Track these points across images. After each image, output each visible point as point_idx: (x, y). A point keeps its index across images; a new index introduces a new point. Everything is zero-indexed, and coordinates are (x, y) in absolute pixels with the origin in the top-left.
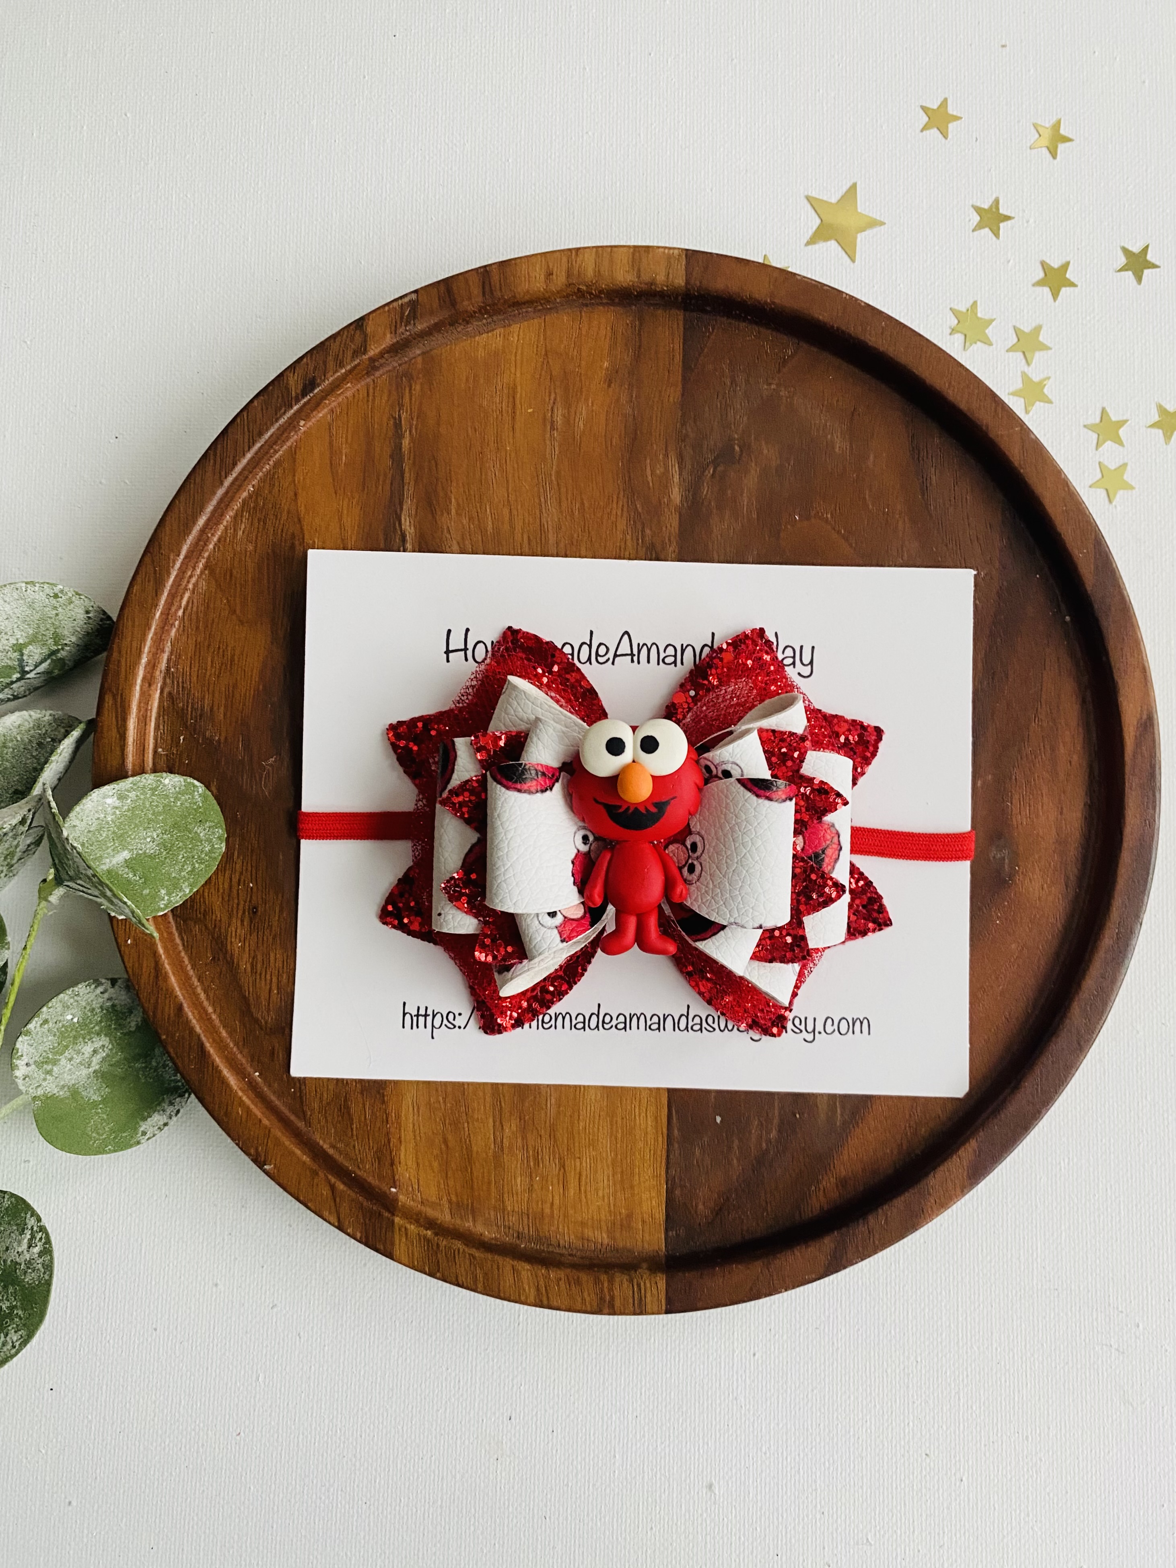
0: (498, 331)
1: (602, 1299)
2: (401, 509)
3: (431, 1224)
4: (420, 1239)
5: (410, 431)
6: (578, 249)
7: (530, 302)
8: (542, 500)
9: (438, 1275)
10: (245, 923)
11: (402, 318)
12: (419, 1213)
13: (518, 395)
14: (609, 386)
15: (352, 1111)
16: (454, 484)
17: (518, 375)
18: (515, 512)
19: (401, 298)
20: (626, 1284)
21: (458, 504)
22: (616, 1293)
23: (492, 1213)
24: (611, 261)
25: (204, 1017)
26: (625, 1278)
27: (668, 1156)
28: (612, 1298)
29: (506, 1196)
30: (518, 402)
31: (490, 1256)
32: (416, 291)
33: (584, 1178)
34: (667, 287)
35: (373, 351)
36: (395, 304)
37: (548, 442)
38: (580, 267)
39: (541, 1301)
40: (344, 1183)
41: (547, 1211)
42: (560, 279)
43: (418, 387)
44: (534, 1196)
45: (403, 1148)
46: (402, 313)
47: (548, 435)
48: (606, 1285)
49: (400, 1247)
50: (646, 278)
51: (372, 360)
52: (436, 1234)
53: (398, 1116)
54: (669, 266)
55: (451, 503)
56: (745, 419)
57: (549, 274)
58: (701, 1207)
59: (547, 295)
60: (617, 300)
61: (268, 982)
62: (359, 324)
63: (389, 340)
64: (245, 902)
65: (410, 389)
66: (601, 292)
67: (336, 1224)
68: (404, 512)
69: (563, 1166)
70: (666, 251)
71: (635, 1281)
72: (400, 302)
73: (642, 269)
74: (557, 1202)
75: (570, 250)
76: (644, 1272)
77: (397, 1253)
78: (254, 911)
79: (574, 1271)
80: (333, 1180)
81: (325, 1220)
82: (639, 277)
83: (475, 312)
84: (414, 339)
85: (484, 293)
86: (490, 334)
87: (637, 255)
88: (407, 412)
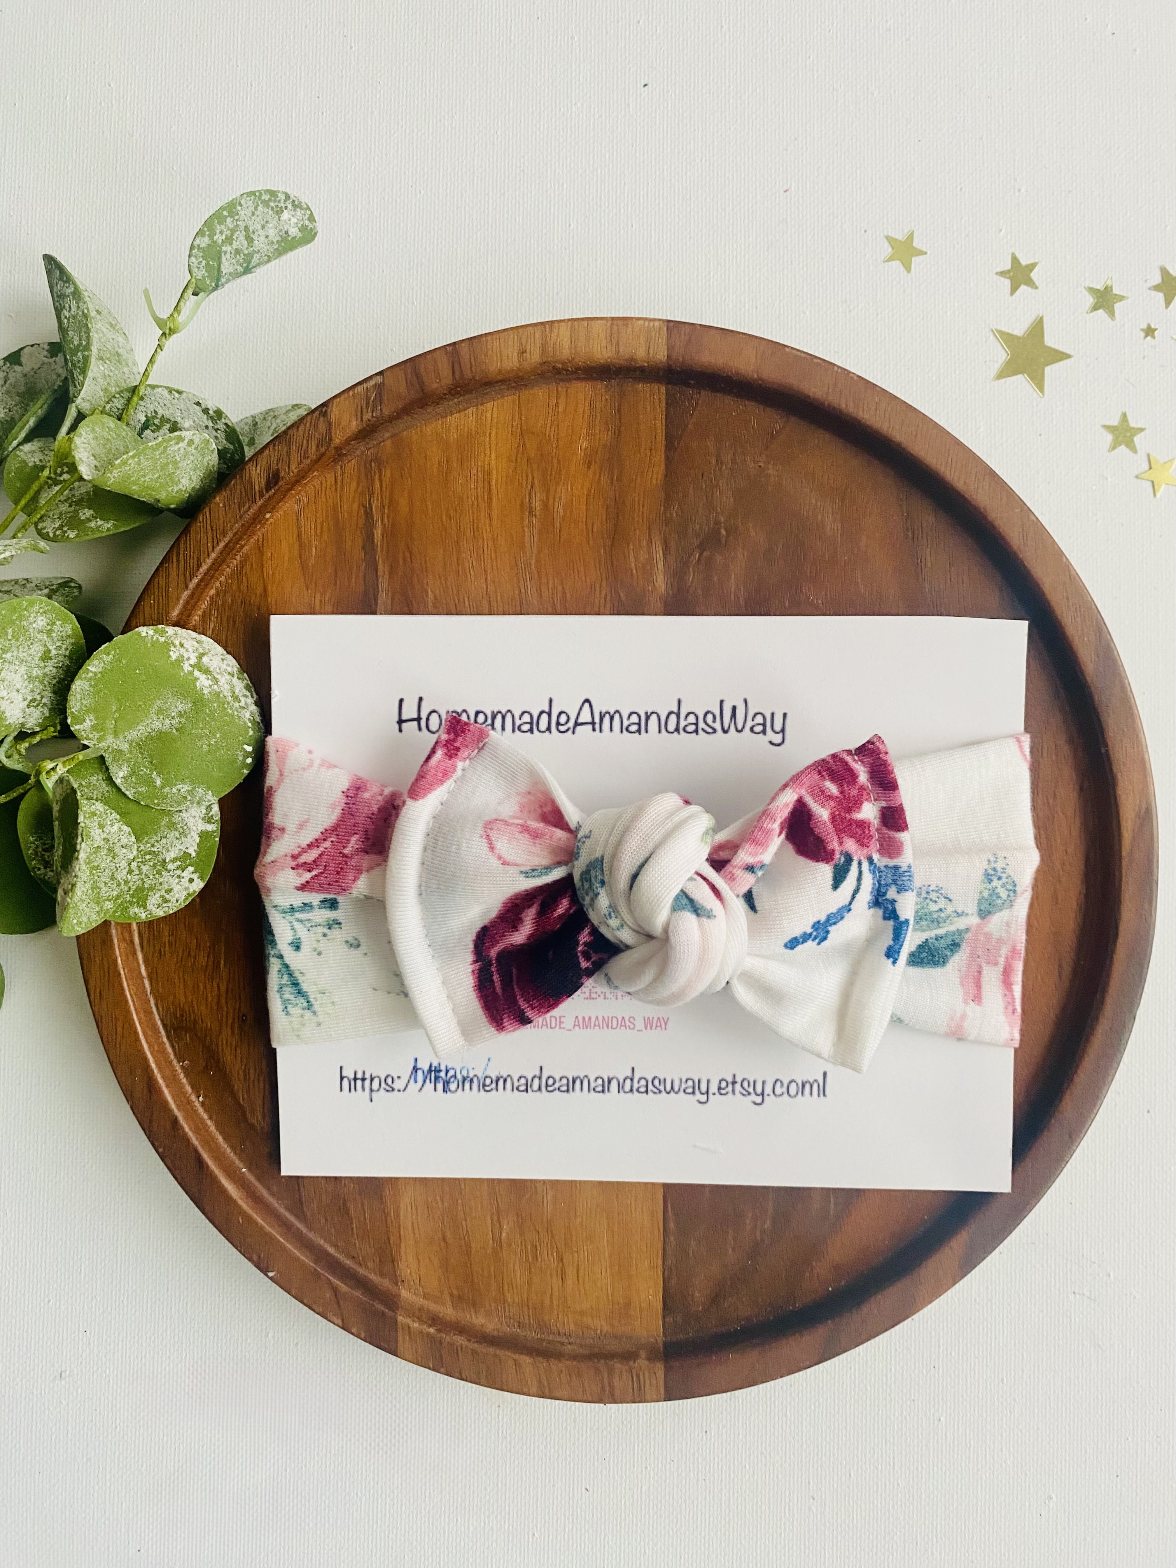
0: (470, 410)
1: (603, 1388)
2: (376, 604)
3: (435, 1320)
4: (423, 1337)
5: (382, 520)
6: (552, 323)
7: (502, 381)
8: (523, 591)
9: (442, 1370)
10: (236, 1031)
11: (368, 403)
12: (421, 1309)
13: (494, 482)
14: (589, 467)
15: (352, 1211)
16: (431, 577)
17: (493, 457)
18: (494, 604)
19: (366, 380)
20: (624, 1373)
21: (435, 597)
22: (616, 1382)
23: (493, 1305)
24: (588, 336)
25: (199, 1128)
26: (624, 1368)
27: (664, 1249)
28: (612, 1387)
29: (506, 1287)
30: (494, 487)
31: (491, 1350)
32: (381, 373)
33: (581, 1271)
34: (648, 363)
35: (339, 438)
36: (360, 389)
37: (526, 529)
38: (555, 344)
39: (543, 1392)
40: (345, 1284)
41: (547, 1302)
42: (534, 357)
43: (388, 473)
44: (533, 1289)
45: (403, 1245)
46: (368, 398)
47: (526, 522)
49: (404, 1344)
50: (625, 351)
51: (338, 449)
52: (439, 1331)
53: (397, 1216)
54: (648, 340)
55: (427, 596)
56: (732, 500)
57: (522, 352)
58: (697, 1294)
59: (521, 374)
60: (594, 375)
61: (261, 1088)
62: (324, 408)
63: (354, 426)
64: (235, 1009)
65: (380, 476)
66: (578, 369)
67: (341, 1324)
68: (378, 607)
69: (561, 1259)
71: (634, 1371)
72: (365, 385)
73: (621, 344)
74: (556, 1294)
75: (542, 323)
76: (642, 1362)
77: (401, 1349)
78: (243, 1019)
79: (574, 1363)
80: (336, 1281)
81: (330, 1321)
82: (618, 352)
83: (445, 394)
84: (382, 424)
85: (454, 373)
86: (462, 414)
87: (615, 328)
88: (378, 500)
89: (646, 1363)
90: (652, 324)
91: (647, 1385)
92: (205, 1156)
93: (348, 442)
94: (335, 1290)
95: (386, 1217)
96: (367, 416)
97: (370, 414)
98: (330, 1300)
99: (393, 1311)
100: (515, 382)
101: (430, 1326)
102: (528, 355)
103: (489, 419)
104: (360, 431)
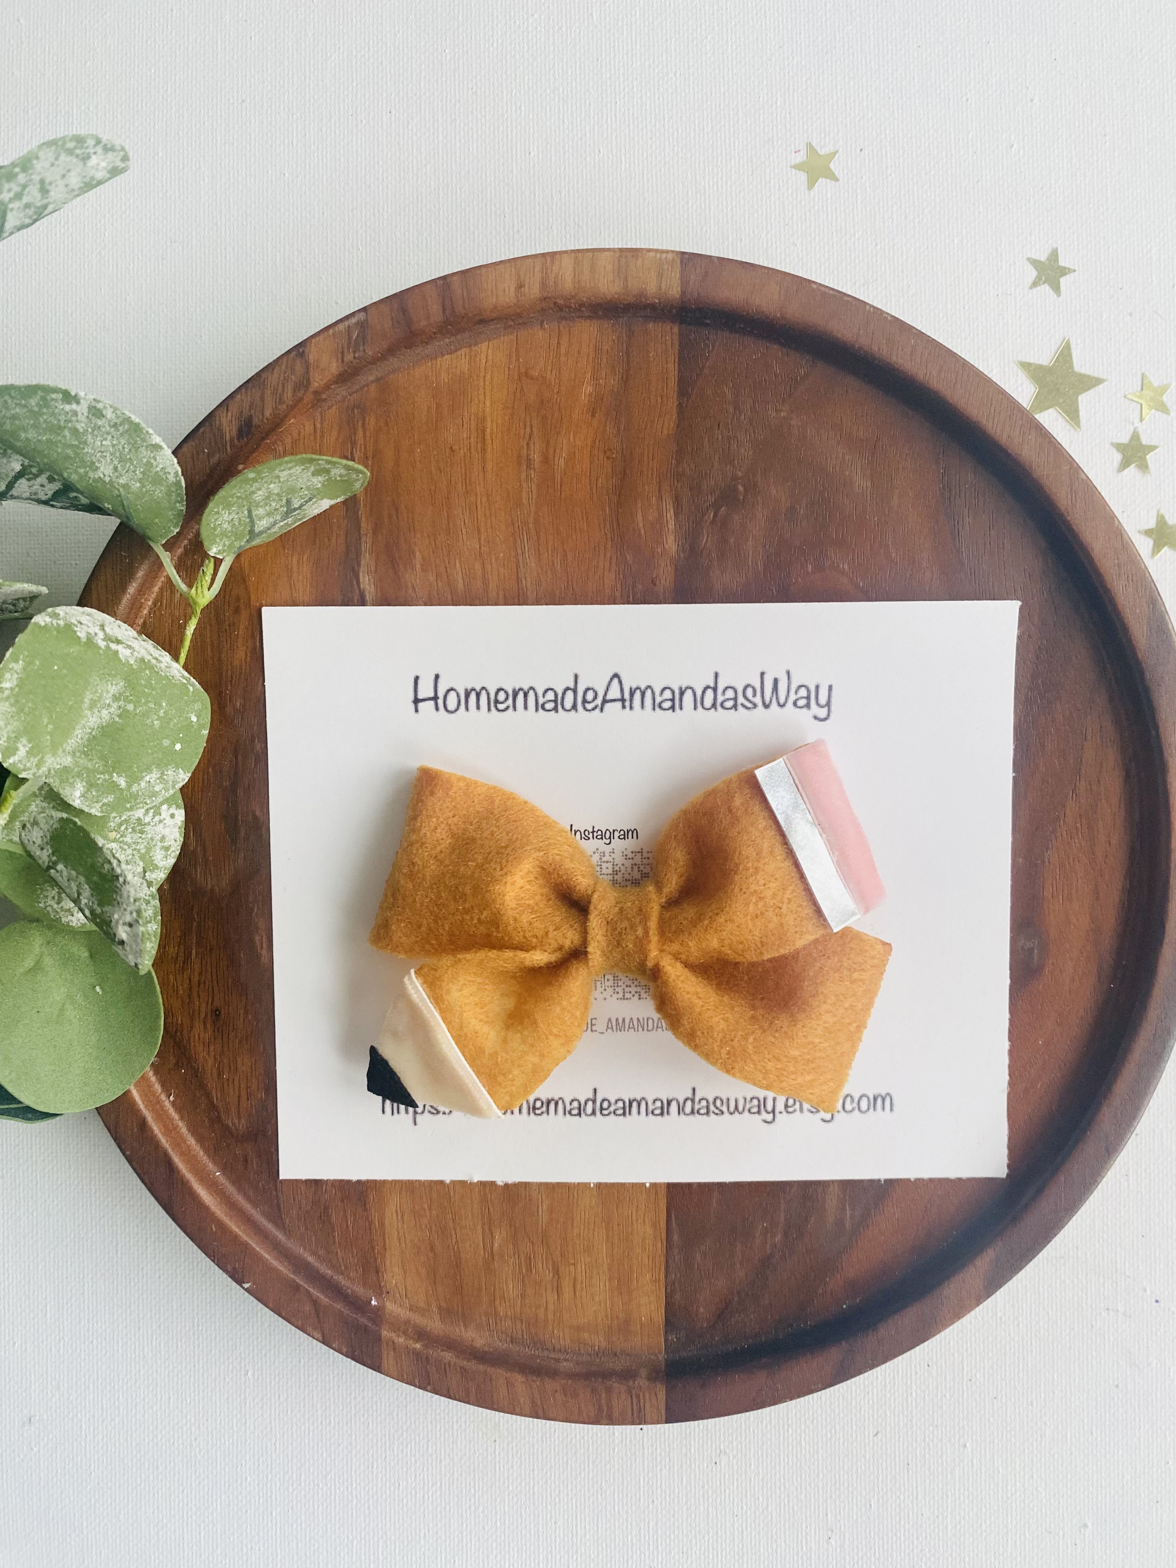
0: (463, 351)
1: (600, 1409)
2: (359, 565)
3: (421, 1334)
4: (409, 1353)
6: (553, 254)
7: (498, 319)
8: (519, 551)
9: (429, 1388)
10: (208, 1026)
11: (349, 343)
12: (407, 1322)
13: (488, 431)
14: (593, 416)
15: (334, 1218)
16: (419, 536)
17: (488, 403)
18: (488, 567)
19: (347, 317)
20: (624, 1396)
21: (423, 558)
22: (615, 1403)
23: (483, 1318)
24: (593, 269)
25: (170, 1129)
26: (623, 1388)
27: (667, 1262)
28: (610, 1408)
29: (497, 1303)
30: (488, 437)
31: (481, 1368)
32: (364, 309)
34: (659, 299)
35: (317, 381)
36: (341, 327)
37: (525, 485)
38: (556, 277)
39: (536, 1413)
40: (326, 1296)
41: (541, 1315)
42: (533, 291)
43: (373, 421)
44: (527, 1302)
45: (388, 1255)
46: (350, 338)
47: (524, 475)
48: (604, 1395)
49: (388, 1359)
50: (634, 286)
51: (316, 393)
52: (426, 1346)
53: (382, 1224)
54: (660, 275)
55: (415, 557)
56: (751, 453)
57: (520, 286)
58: (702, 1310)
59: (518, 311)
60: (600, 313)
61: (236, 1087)
62: (300, 350)
63: (335, 368)
64: (207, 1004)
65: (363, 424)
66: (582, 305)
67: (321, 1339)
68: (361, 569)
69: (556, 1272)
70: (658, 255)
71: (634, 1392)
72: (347, 323)
74: (551, 1307)
75: (543, 255)
76: (642, 1382)
77: (385, 1365)
78: (216, 1013)
79: (570, 1382)
80: (315, 1293)
81: (309, 1335)
82: (626, 287)
83: (435, 333)
84: (365, 366)
85: (444, 309)
86: (454, 355)
87: (623, 260)
88: (361, 451)
89: (647, 1384)
90: (664, 255)
91: (648, 1405)
92: (177, 1160)
93: (327, 387)
94: (315, 1303)
95: (370, 1226)
96: (349, 357)
97: (352, 355)
98: (310, 1314)
99: (377, 1325)
100: (513, 320)
101: (417, 1341)
102: (527, 291)
103: (484, 361)
104: (340, 375)
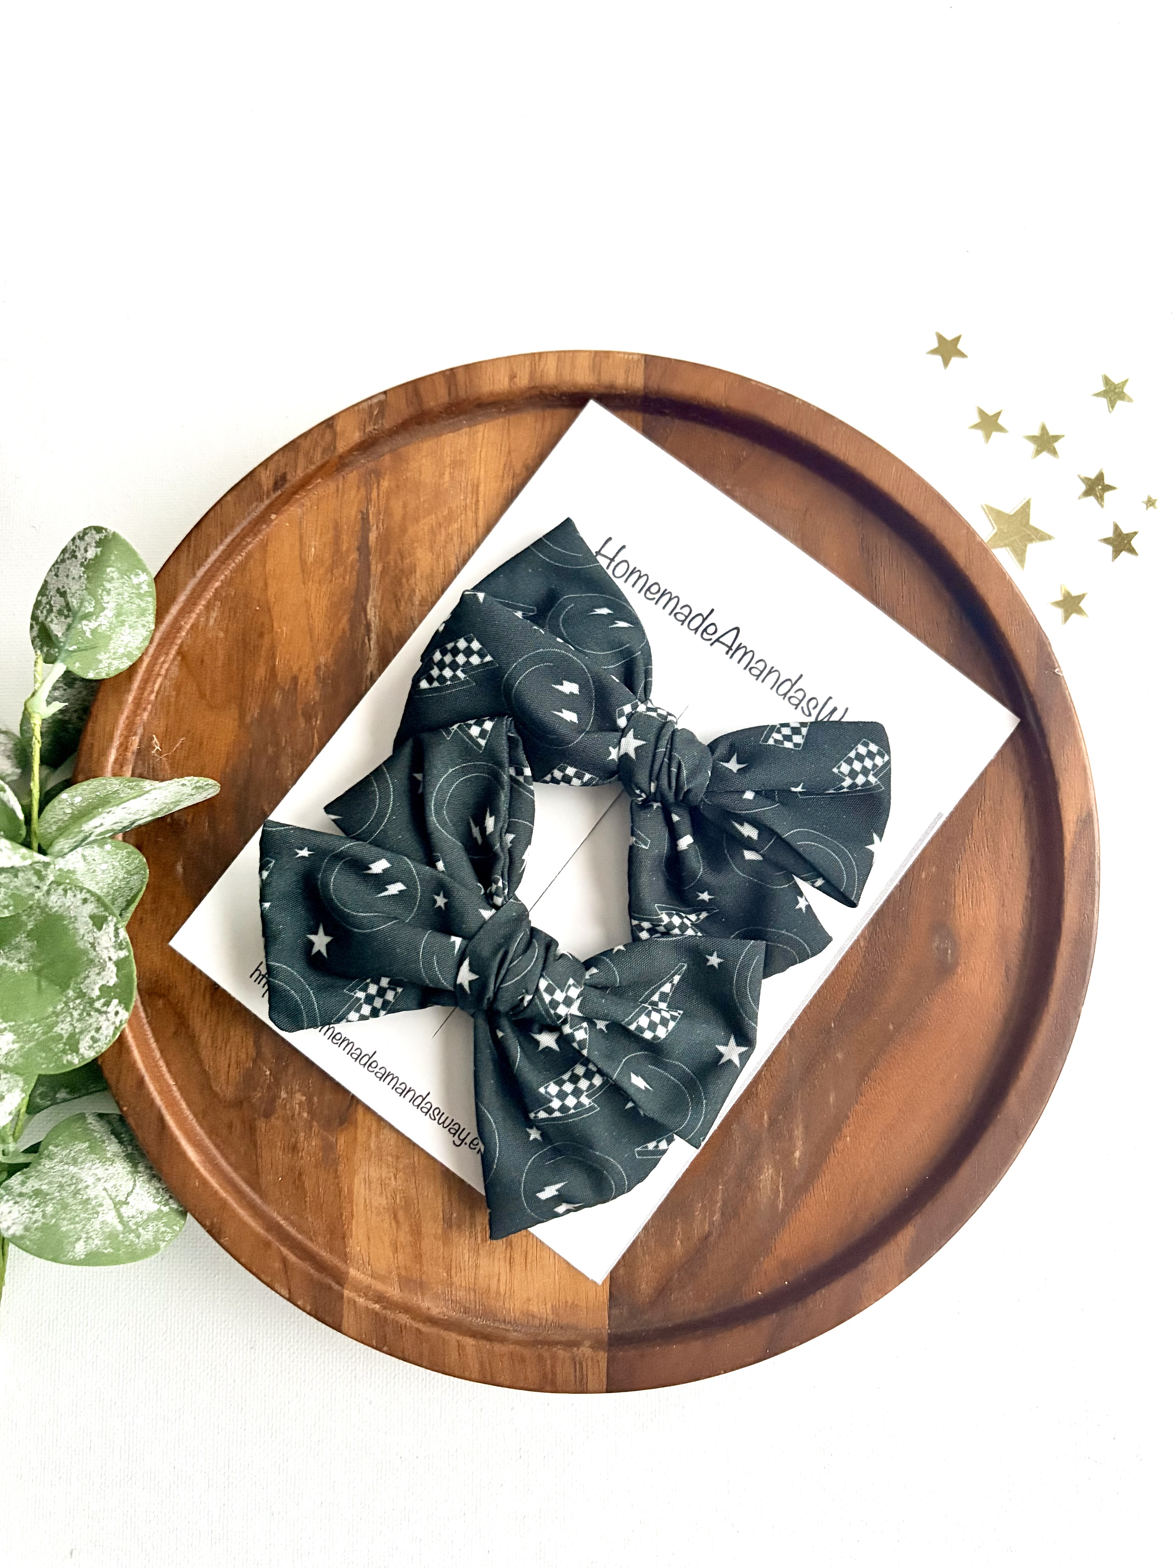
0: (464, 430)
1: (545, 1376)
2: (367, 600)
3: (380, 1298)
4: (368, 1313)
5: (377, 526)
7: (493, 404)
9: (385, 1349)
10: (207, 999)
11: (370, 417)
12: (369, 1287)
13: (482, 494)
15: (306, 1185)
16: (418, 576)
19: (371, 398)
20: (568, 1363)
21: (422, 596)
22: (558, 1370)
23: (440, 1288)
24: (572, 366)
26: (568, 1355)
28: (554, 1374)
29: (454, 1271)
31: (436, 1331)
32: (385, 393)
33: (530, 1256)
34: (627, 390)
35: (342, 447)
36: (364, 405)
38: (542, 370)
39: (484, 1377)
40: (295, 1255)
41: (494, 1287)
42: (523, 381)
43: (386, 483)
44: (481, 1272)
45: (354, 1222)
46: (371, 413)
48: (548, 1360)
49: (348, 1319)
50: (606, 380)
51: (341, 457)
52: (384, 1308)
54: (627, 372)
55: (415, 595)
57: (513, 377)
58: (643, 1286)
59: (510, 397)
61: (228, 1056)
62: (329, 423)
67: (287, 1296)
68: (369, 603)
69: (510, 1244)
70: (626, 356)
71: (577, 1359)
72: (369, 402)
73: (602, 373)
74: (503, 1279)
75: (533, 354)
76: (585, 1350)
77: (345, 1326)
79: (518, 1348)
80: (286, 1252)
81: (276, 1292)
82: (599, 381)
83: (441, 412)
84: (383, 437)
85: (449, 394)
86: (456, 433)
87: (597, 359)
88: (374, 506)
89: (590, 1351)
90: (631, 357)
91: (590, 1374)
92: (168, 1118)
93: (350, 452)
94: (284, 1261)
95: (340, 1192)
96: (369, 428)
97: (372, 427)
98: (279, 1272)
99: (340, 1286)
100: (506, 405)
101: (376, 1303)
102: (518, 381)
103: (480, 439)
104: (362, 443)
